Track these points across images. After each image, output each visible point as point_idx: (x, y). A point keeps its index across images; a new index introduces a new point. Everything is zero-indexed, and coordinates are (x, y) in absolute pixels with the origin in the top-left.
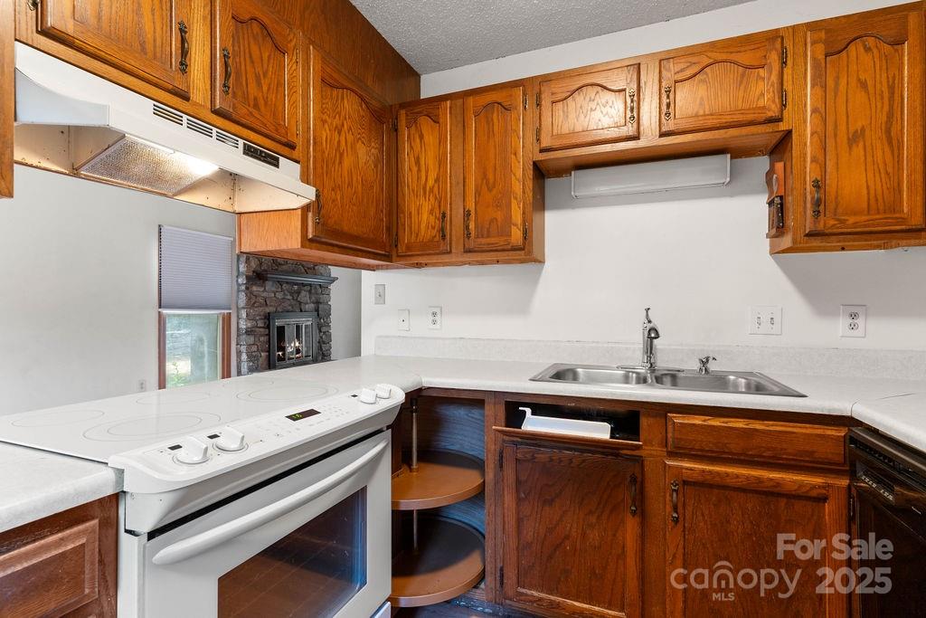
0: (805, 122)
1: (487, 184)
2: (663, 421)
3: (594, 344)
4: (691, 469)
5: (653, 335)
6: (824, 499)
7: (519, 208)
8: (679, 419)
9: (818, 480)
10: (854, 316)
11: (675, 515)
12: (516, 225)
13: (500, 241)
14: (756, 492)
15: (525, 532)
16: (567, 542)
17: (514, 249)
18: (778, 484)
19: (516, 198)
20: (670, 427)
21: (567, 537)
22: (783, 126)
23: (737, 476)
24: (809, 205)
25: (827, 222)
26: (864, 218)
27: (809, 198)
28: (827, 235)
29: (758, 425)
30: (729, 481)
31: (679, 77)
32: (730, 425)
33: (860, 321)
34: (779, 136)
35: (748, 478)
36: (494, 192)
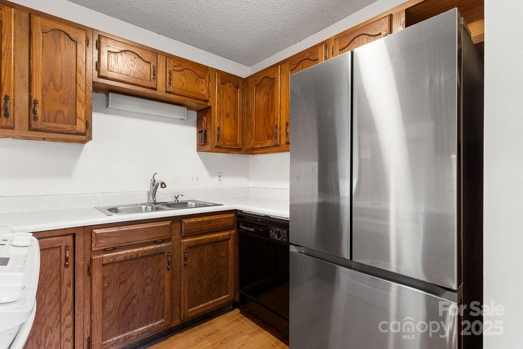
0: (215, 105)
1: (55, 85)
2: (180, 223)
3: (120, 193)
4: (191, 241)
5: (164, 186)
6: (229, 239)
7: (83, 108)
8: (186, 221)
9: (227, 233)
10: (220, 176)
11: (186, 263)
12: (80, 119)
13: (68, 127)
14: (212, 243)
15: (108, 306)
16: (134, 299)
17: (78, 134)
18: (218, 238)
19: (80, 101)
20: (183, 225)
21: (134, 297)
22: (209, 104)
23: (206, 239)
24: (216, 136)
25: (221, 143)
26: (230, 143)
27: (216, 133)
28: (220, 147)
29: (212, 218)
30: (204, 242)
31: (175, 69)
32: (204, 219)
33: (221, 178)
34: (205, 107)
35: (209, 238)
36: (61, 92)
